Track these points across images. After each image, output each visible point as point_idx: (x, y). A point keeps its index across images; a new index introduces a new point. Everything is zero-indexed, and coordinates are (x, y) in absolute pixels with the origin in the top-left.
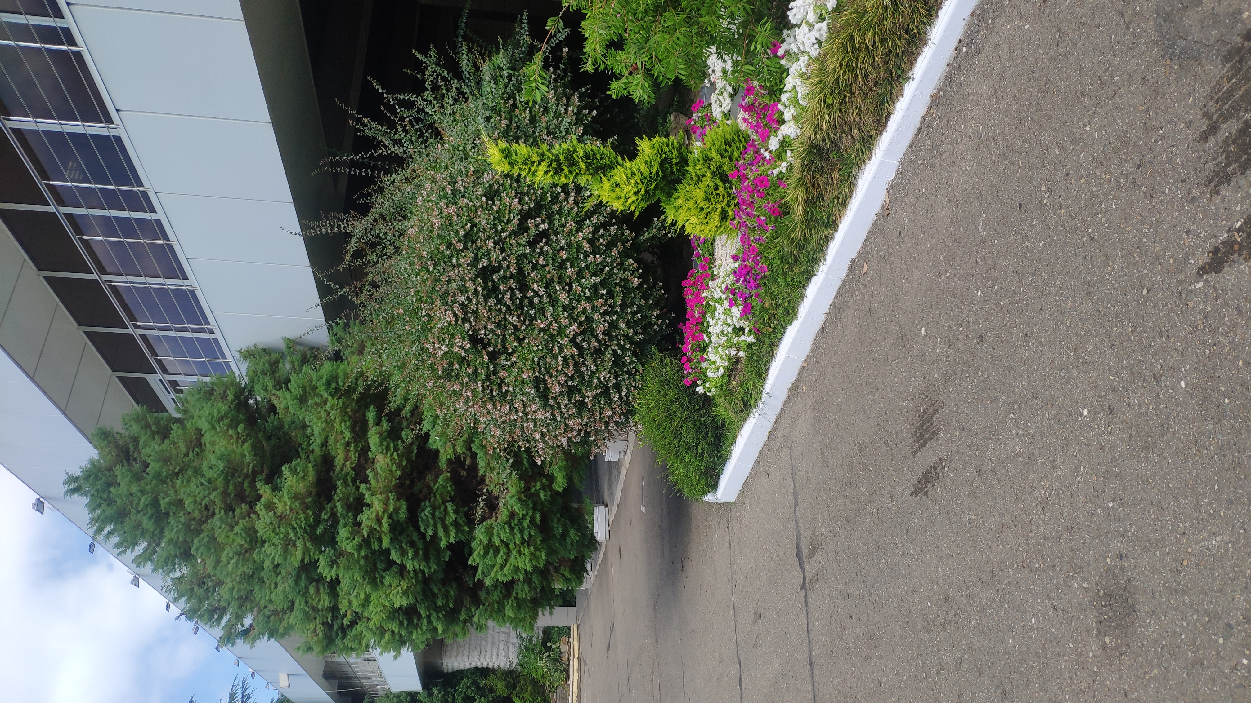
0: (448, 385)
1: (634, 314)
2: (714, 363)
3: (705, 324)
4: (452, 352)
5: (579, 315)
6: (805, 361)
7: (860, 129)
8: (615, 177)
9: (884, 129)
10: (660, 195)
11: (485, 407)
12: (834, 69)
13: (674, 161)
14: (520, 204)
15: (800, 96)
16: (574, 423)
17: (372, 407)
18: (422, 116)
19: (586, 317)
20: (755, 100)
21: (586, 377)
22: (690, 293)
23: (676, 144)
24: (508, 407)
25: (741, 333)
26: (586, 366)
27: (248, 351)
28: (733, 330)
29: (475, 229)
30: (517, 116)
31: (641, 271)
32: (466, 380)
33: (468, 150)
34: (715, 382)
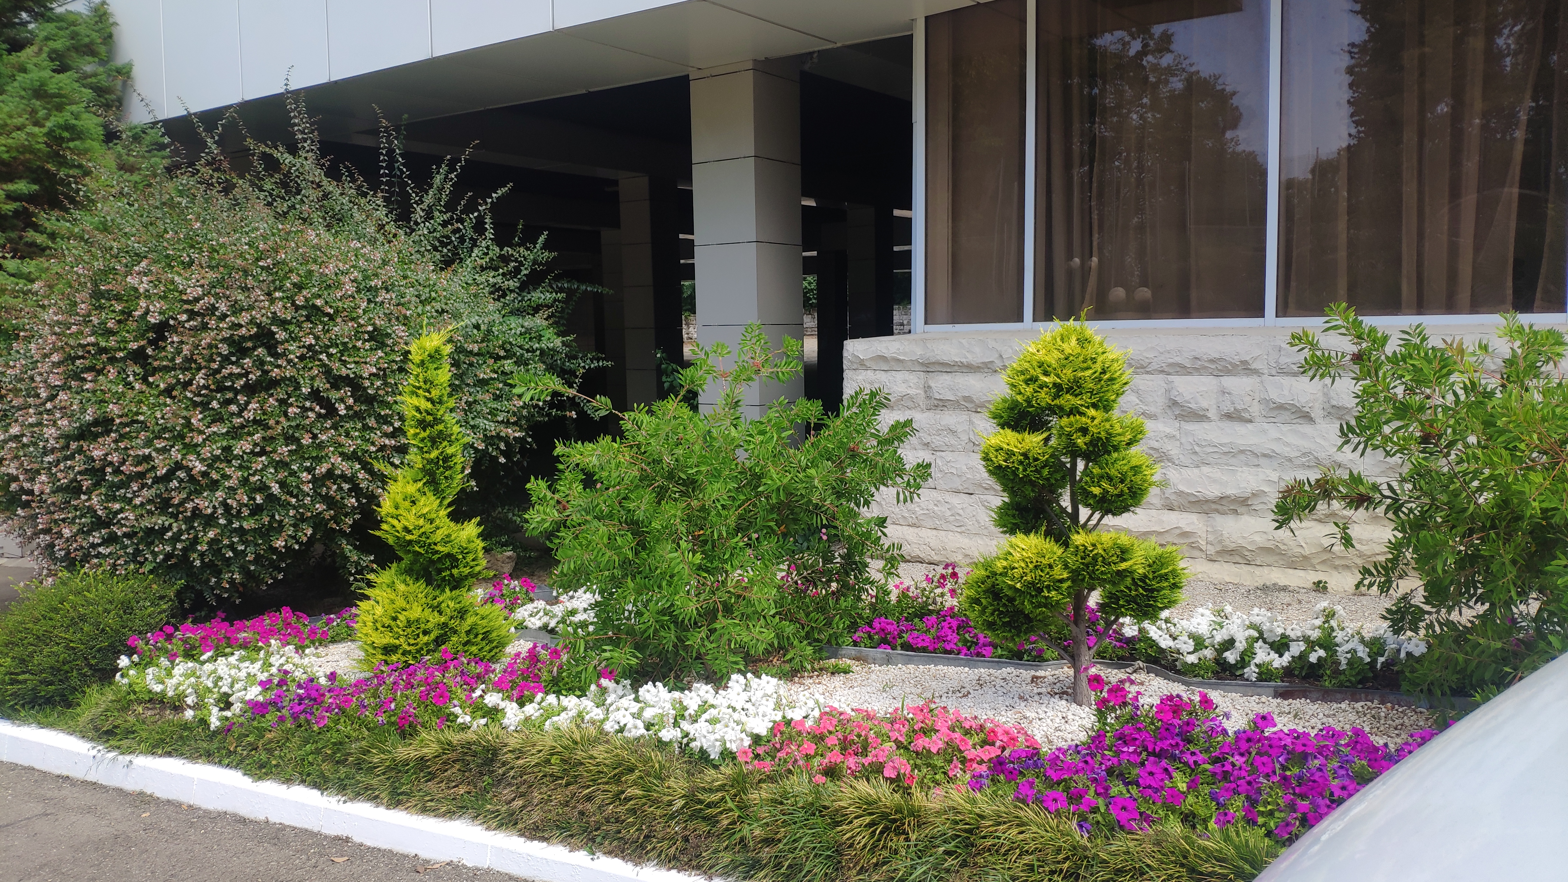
0: (85, 294)
1: (232, 547)
2: (169, 674)
3: (228, 650)
4: (138, 298)
5: (218, 470)
6: (190, 806)
7: (524, 807)
8: (424, 498)
9: (528, 838)
10: (407, 560)
11: (55, 350)
12: (592, 757)
13: (455, 571)
14: (370, 375)
15: (555, 719)
16: (43, 483)
17: (36, 187)
18: (467, 244)
19: (217, 481)
20: (543, 663)
21: (123, 491)
22: (273, 621)
23: (477, 569)
24: (57, 383)
25: (222, 706)
26: (140, 490)
27: (105, 13)
28: (225, 693)
29: (326, 319)
30: (485, 362)
31: (297, 547)
32: (95, 321)
33: (433, 304)
34: (139, 681)
